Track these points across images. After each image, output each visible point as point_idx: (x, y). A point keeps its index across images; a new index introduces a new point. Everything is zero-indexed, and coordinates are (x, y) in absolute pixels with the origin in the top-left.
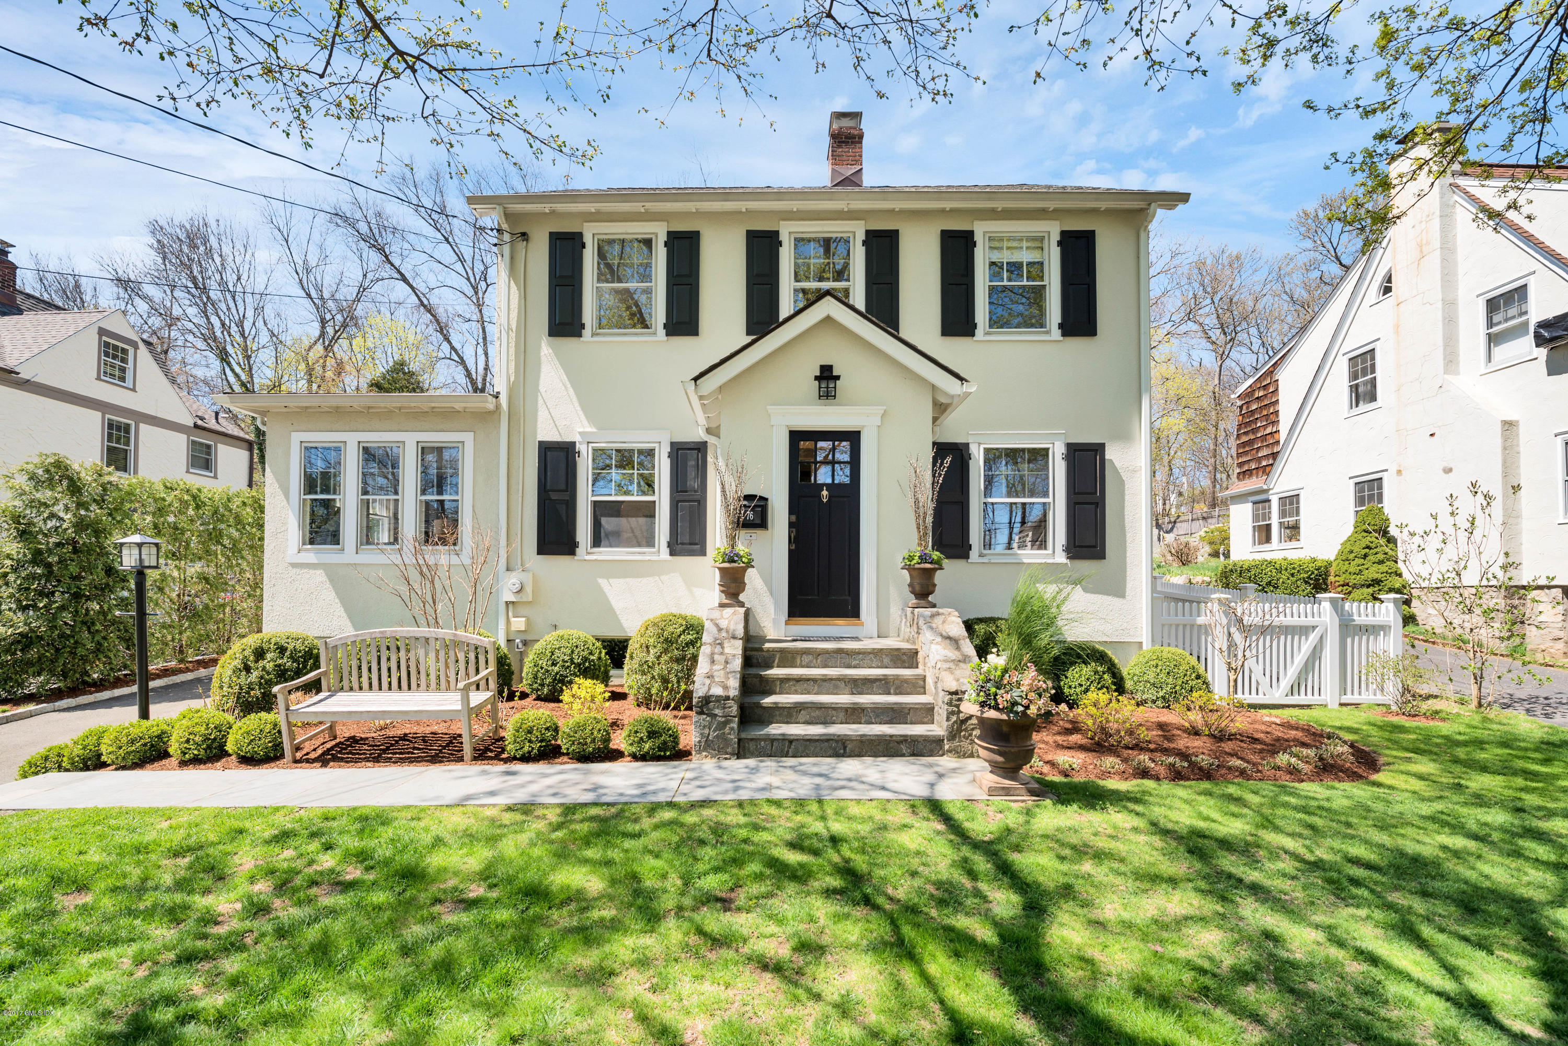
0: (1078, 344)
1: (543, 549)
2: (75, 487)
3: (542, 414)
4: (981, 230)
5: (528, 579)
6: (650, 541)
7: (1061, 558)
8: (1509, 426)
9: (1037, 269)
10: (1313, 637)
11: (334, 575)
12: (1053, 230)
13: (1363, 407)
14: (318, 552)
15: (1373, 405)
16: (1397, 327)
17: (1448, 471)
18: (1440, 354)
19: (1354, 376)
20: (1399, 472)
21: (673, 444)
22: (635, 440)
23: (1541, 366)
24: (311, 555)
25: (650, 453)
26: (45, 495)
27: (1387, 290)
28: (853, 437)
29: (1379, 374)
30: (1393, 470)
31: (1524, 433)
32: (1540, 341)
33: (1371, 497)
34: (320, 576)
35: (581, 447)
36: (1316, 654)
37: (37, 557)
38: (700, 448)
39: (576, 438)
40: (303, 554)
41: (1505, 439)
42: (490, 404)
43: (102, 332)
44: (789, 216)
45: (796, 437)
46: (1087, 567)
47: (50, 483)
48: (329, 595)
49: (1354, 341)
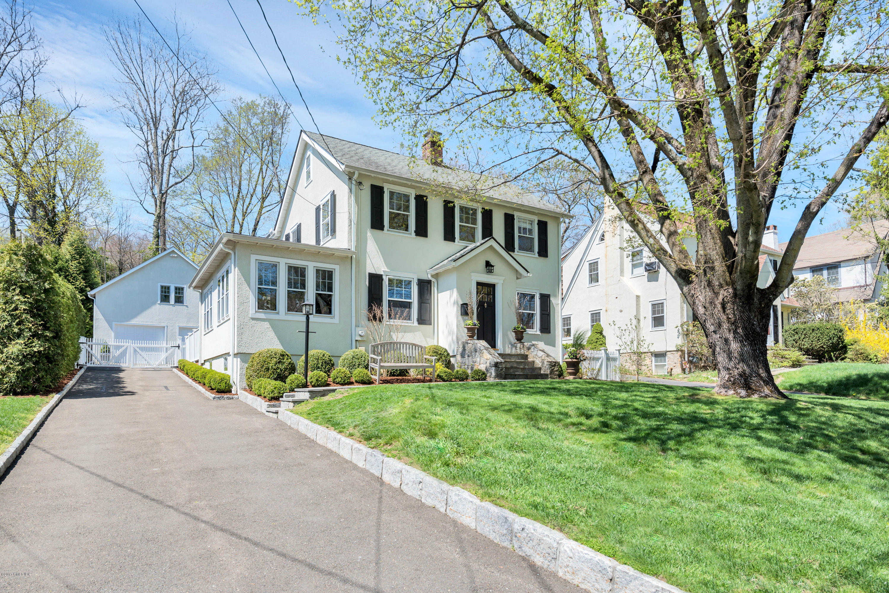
0: (542, 259)
1: (369, 319)
3: (368, 261)
4: (516, 214)
5: (365, 330)
6: (408, 318)
7: (538, 333)
8: (638, 297)
9: (531, 231)
10: (600, 361)
11: (274, 325)
12: (536, 219)
13: (594, 284)
14: (265, 313)
15: (597, 284)
16: (606, 255)
17: (621, 311)
18: (619, 268)
19: (591, 271)
20: (606, 311)
21: (419, 280)
22: (404, 276)
23: (646, 278)
24: (262, 315)
25: (409, 283)
27: (602, 240)
28: (492, 286)
29: (599, 272)
30: (604, 309)
31: (641, 299)
32: (646, 270)
33: (596, 320)
34: (267, 325)
35: (384, 277)
36: (601, 365)
38: (429, 282)
39: (382, 273)
40: (257, 314)
41: (637, 301)
44: (456, 196)
45: (480, 284)
46: (545, 335)
48: (271, 334)
49: (591, 257)
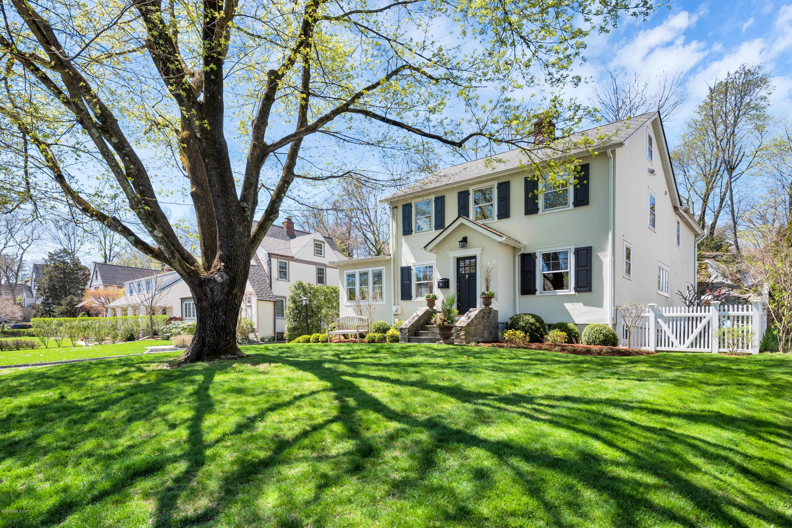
0: (581, 209)
1: (403, 298)
2: (304, 290)
3: (402, 259)
5: (399, 307)
7: (573, 292)
11: (355, 308)
14: (351, 302)
22: (427, 263)
24: (349, 303)
25: (432, 267)
26: (298, 292)
28: (475, 257)
34: (351, 308)
35: (413, 268)
37: (297, 308)
39: (411, 265)
40: (347, 303)
42: (388, 258)
43: (315, 240)
44: (471, 185)
45: (459, 260)
46: (584, 295)
47: (299, 288)
